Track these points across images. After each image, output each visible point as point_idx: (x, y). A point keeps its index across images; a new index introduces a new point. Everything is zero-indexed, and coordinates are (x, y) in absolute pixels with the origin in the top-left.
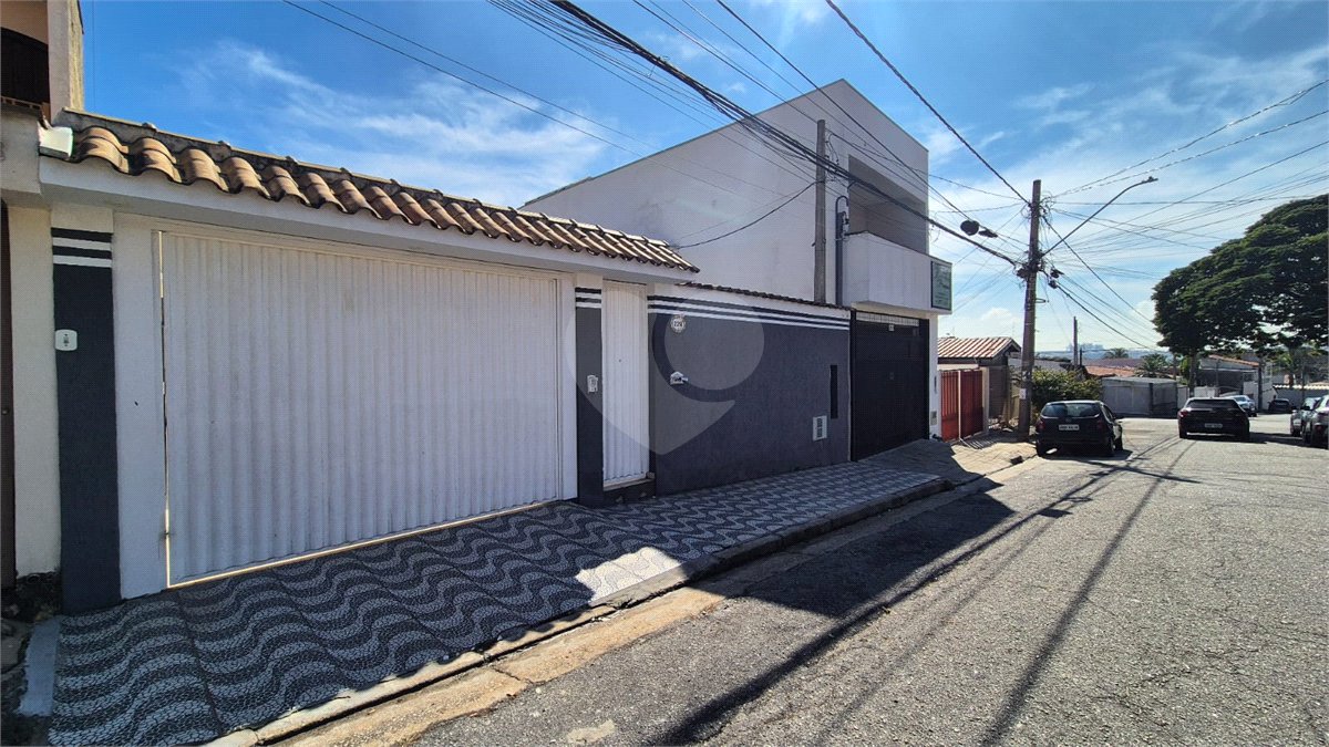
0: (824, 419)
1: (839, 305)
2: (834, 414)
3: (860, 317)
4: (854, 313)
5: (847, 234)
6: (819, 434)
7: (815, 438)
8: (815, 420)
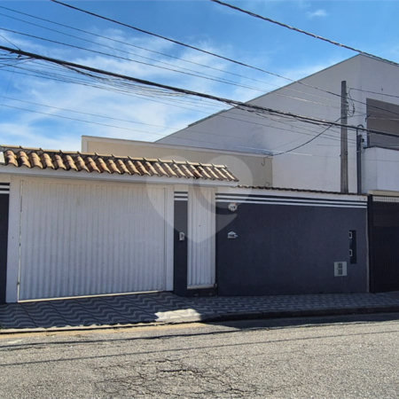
0: (345, 264)
1: (359, 193)
2: (353, 261)
3: (375, 199)
4: (370, 197)
5: (365, 148)
6: (341, 272)
7: (336, 274)
8: (336, 264)
